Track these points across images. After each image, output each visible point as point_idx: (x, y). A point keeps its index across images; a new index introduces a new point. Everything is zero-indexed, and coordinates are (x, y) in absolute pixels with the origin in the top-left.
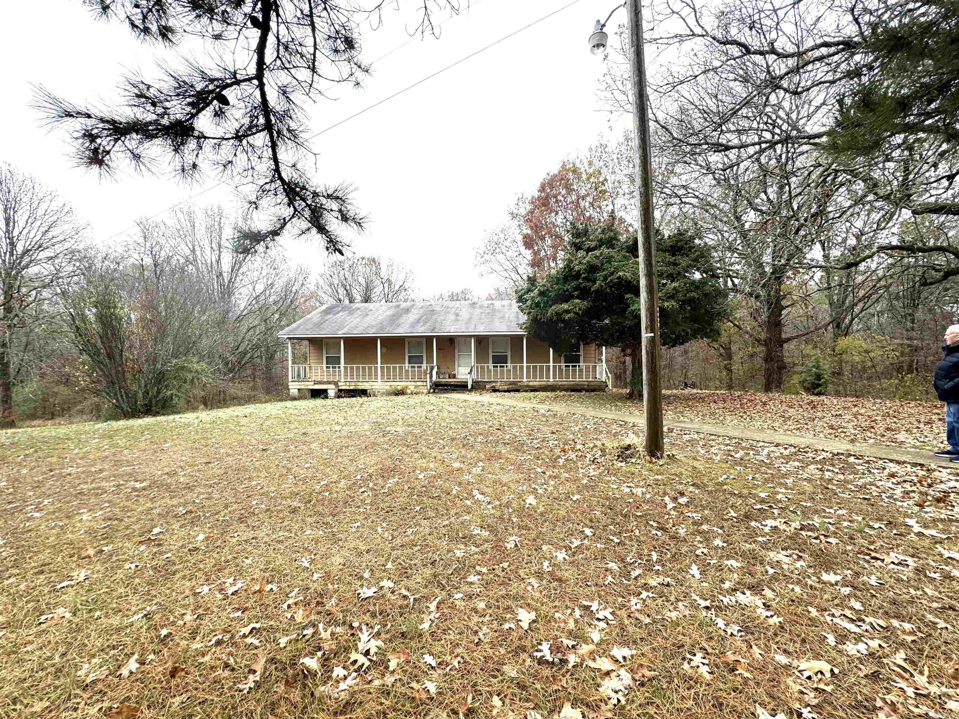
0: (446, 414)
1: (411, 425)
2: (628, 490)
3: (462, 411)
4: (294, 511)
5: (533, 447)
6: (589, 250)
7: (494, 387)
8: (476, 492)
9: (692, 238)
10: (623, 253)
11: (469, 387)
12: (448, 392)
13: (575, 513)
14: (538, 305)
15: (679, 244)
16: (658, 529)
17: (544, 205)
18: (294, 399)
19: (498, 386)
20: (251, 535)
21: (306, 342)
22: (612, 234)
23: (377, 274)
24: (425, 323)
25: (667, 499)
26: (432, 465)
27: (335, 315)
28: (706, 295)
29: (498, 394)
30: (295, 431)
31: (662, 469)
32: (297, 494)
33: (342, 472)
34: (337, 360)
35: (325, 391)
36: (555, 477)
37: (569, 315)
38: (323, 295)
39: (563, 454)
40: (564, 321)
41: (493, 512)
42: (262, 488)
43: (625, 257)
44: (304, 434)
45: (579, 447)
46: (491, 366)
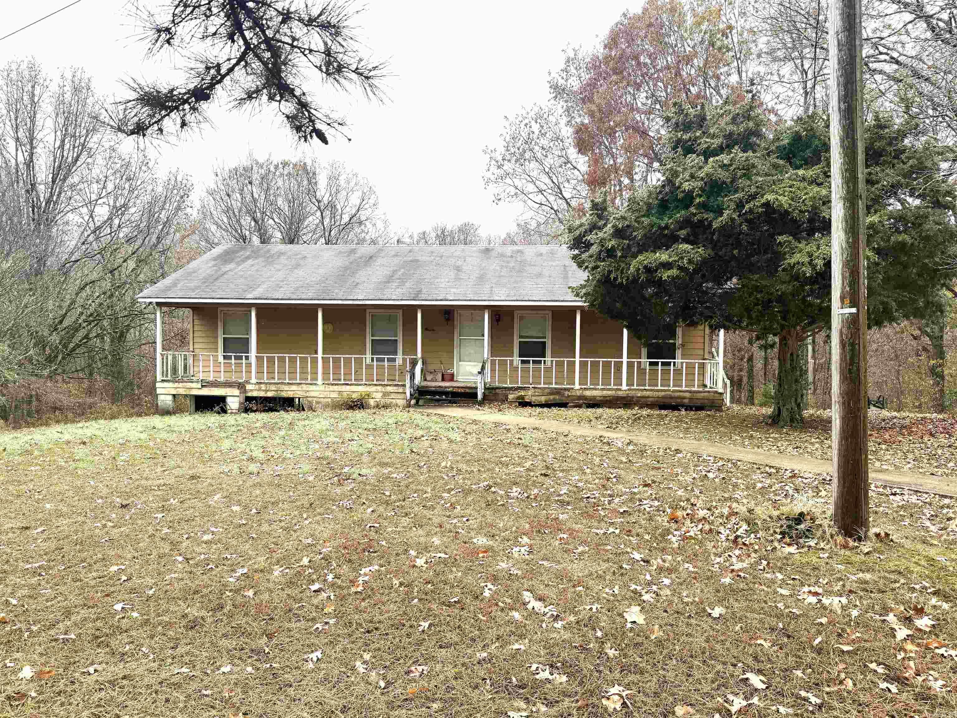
0: (445, 445)
1: (386, 464)
2: (813, 600)
3: (472, 439)
4: (193, 625)
5: (615, 510)
6: (708, 154)
7: (522, 397)
8: (527, 596)
9: (901, 134)
10: (773, 159)
11: (480, 396)
12: (441, 406)
13: (723, 642)
14: (611, 253)
15: (877, 144)
16: (888, 678)
17: (616, 71)
18: (166, 412)
19: (529, 396)
20: (119, 670)
21: (188, 312)
22: (751, 124)
23: (312, 192)
24: (402, 282)
25: (891, 618)
26: (436, 540)
27: (238, 264)
28: (927, 239)
29: (529, 410)
30: (176, 472)
31: (870, 560)
32: (196, 592)
33: (272, 551)
34: (244, 345)
35: (222, 399)
36: (670, 571)
37: (670, 273)
38: (213, 228)
39: (674, 526)
40: (660, 283)
41: (567, 636)
42: (129, 579)
43: (775, 166)
44: (193, 477)
45: (702, 513)
46: (517, 360)
